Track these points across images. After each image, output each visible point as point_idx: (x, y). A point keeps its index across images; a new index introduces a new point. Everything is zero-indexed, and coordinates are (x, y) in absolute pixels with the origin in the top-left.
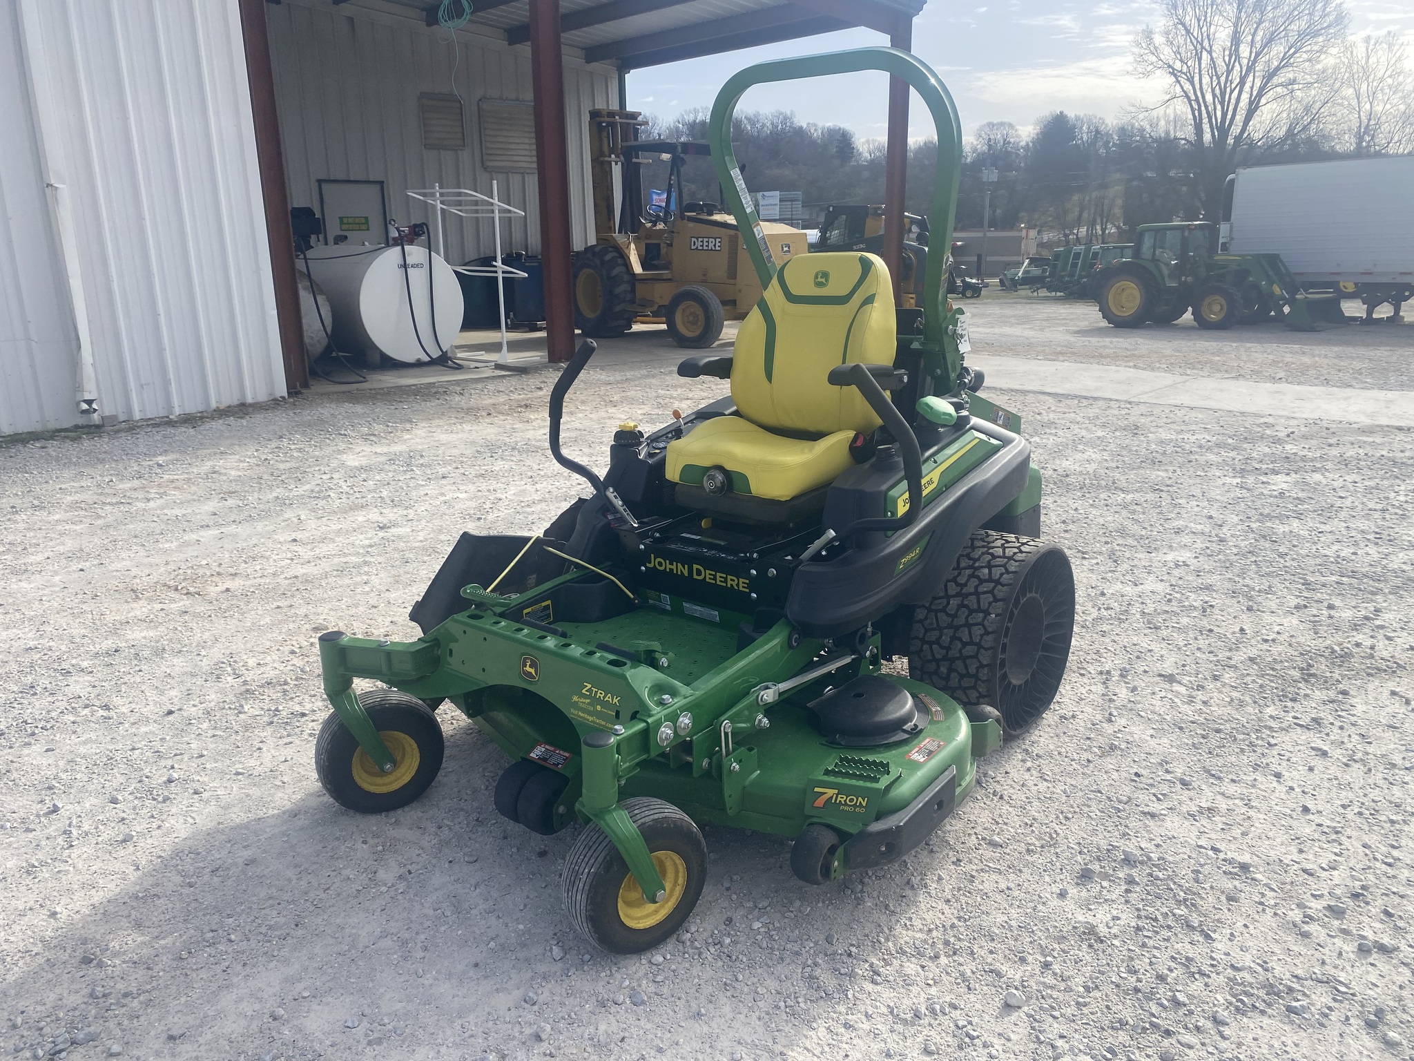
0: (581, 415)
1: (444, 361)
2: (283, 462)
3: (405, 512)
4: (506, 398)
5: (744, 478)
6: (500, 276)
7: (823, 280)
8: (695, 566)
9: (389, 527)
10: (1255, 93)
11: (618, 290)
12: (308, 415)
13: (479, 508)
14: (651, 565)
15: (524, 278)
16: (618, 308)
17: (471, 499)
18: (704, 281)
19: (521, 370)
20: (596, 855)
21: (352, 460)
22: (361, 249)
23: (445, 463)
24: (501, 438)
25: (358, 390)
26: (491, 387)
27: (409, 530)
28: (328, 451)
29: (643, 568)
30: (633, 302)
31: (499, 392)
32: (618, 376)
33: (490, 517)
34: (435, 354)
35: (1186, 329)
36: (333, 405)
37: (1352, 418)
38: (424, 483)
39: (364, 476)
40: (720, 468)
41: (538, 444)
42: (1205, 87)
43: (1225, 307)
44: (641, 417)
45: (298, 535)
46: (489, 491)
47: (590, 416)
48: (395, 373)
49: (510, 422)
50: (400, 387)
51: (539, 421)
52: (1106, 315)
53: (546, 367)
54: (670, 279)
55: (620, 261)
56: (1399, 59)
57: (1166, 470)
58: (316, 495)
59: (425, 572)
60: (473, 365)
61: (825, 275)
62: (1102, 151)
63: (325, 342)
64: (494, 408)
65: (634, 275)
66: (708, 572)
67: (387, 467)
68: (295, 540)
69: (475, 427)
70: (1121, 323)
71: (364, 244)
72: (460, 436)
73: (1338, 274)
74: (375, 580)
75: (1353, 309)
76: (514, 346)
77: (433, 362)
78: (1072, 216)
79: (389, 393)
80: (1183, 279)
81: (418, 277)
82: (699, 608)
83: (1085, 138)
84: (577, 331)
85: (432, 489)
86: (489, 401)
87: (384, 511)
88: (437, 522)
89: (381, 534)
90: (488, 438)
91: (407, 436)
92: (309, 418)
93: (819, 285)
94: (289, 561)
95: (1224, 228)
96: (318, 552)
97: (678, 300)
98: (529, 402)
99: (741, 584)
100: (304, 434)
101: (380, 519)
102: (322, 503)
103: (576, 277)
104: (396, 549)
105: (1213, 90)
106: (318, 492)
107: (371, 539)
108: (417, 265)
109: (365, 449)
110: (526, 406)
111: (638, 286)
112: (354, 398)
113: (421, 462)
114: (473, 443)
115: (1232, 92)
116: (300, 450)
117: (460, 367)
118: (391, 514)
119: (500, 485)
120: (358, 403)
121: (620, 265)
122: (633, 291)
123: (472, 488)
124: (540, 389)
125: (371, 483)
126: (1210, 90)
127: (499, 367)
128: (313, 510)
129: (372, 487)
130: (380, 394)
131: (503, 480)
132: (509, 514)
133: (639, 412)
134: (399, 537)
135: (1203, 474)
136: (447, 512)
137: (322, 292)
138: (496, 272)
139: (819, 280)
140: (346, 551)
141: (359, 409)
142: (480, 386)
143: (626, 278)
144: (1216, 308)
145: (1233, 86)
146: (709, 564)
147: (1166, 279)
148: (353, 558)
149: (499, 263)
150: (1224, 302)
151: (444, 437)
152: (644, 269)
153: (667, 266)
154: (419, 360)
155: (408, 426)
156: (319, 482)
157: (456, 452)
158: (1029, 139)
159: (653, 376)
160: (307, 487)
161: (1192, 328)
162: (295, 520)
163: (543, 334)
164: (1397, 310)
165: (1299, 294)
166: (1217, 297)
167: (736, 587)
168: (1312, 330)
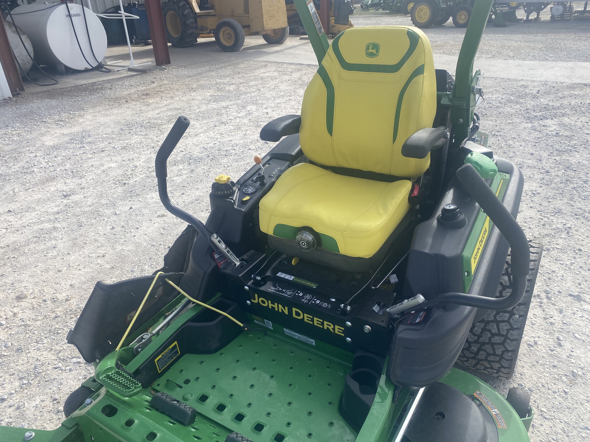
0: (177, 98)
1: (100, 68)
2: (7, 145)
3: (79, 181)
4: (135, 89)
5: (333, 242)
6: (124, 19)
7: (374, 51)
8: (294, 309)
9: (70, 195)
11: (189, 22)
12: (24, 109)
13: (124, 175)
14: (256, 301)
15: (138, 19)
16: (189, 32)
17: (119, 168)
18: (233, 16)
19: (142, 71)
21: (49, 141)
22: (44, 7)
23: (103, 140)
24: (134, 118)
25: (53, 89)
26: (127, 83)
27: (82, 196)
28: (35, 134)
29: (248, 302)
30: (197, 28)
31: (131, 86)
32: (194, 71)
33: (131, 182)
34: (95, 64)
35: (449, 27)
36: (39, 101)
37: (561, 79)
38: (91, 156)
39: (55, 153)
40: (309, 229)
41: (155, 121)
43: (467, 17)
44: (210, 98)
45: (13, 206)
46: (129, 160)
47: (182, 99)
48: (74, 76)
49: (138, 106)
50: (76, 87)
51: (154, 104)
52: (414, 22)
53: (156, 69)
54: (215, 15)
55: (187, 6)
57: (491, 120)
58: (27, 171)
59: (93, 234)
60: (116, 69)
61: (376, 47)
63: (31, 62)
64: (130, 97)
65: (196, 13)
66: (306, 315)
67: (69, 145)
68: (10, 211)
69: (120, 111)
70: (421, 26)
71: (45, 4)
72: (112, 118)
74: (61, 245)
75: (520, 14)
76: (137, 55)
77: (93, 69)
79: (71, 91)
81: (78, 21)
82: (298, 334)
84: (169, 44)
85: (95, 161)
86: (126, 93)
87: (67, 181)
88: (99, 188)
89: (65, 201)
90: (127, 118)
91: (81, 120)
92: (25, 110)
93: (371, 55)
94: (5, 230)
96: (24, 221)
97: (221, 26)
98: (148, 92)
99: (338, 330)
100: (21, 122)
101: (65, 188)
102: (29, 177)
103: (165, 16)
104: (74, 215)
106: (27, 168)
107: (58, 206)
108: (77, 15)
109: (57, 131)
110: (147, 95)
111: (198, 19)
112: (51, 95)
113: (89, 140)
114: (119, 123)
116: (19, 135)
117: (109, 71)
118: (72, 183)
119: (136, 155)
120: (53, 98)
121: (188, 8)
122: (196, 22)
123: (119, 158)
124: (153, 82)
125: (60, 158)
127: (130, 70)
128: (23, 184)
129: (61, 161)
130: (66, 92)
131: (137, 151)
132: (142, 178)
133: (208, 94)
134: (76, 203)
135: (511, 122)
136: (106, 179)
137: (24, 33)
138: (121, 16)
139: (370, 51)
140: (43, 219)
141: (54, 102)
142: (120, 83)
143: (192, 15)
144: (463, 17)
146: (306, 308)
147: (441, 4)
148: (46, 225)
149: (122, 11)
150: (466, 14)
151: (102, 120)
152: (200, 10)
153: (212, 8)
154: (86, 68)
155: (82, 112)
156: (28, 159)
157: (109, 130)
159: (213, 71)
160: (21, 164)
161: (452, 27)
162: (11, 192)
163: (151, 47)
164: (538, 15)
165: (497, 9)
166: (464, 12)
167: (332, 330)
168: (505, 26)
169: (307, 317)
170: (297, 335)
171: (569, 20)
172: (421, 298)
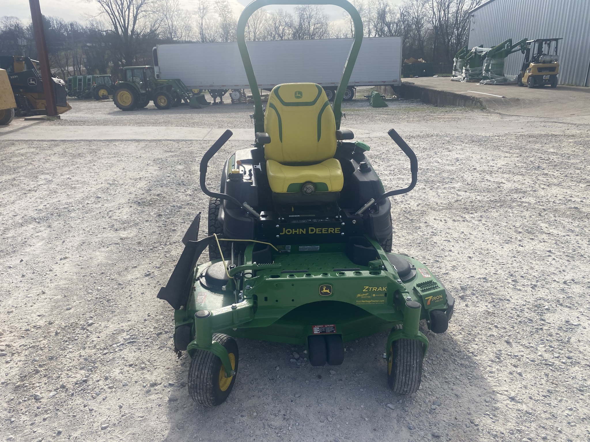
8: (310, 228)
10: (135, 13)
14: (284, 233)
20: (415, 354)
29: (278, 236)
35: (151, 110)
40: (310, 182)
42: (114, 9)
43: (166, 100)
52: (118, 105)
56: (177, 5)
61: (300, 93)
62: (65, 34)
66: (317, 229)
70: (125, 109)
73: (202, 86)
75: (209, 98)
78: (63, 62)
80: (147, 89)
83: (56, 27)
93: (298, 97)
95: (156, 69)
105: (118, 11)
115: (125, 12)
126: (116, 10)
139: (297, 95)
144: (163, 101)
145: (125, 9)
146: (316, 226)
147: (140, 90)
150: (165, 98)
158: (28, 26)
161: (154, 109)
164: (221, 99)
165: (189, 94)
166: (162, 96)
167: (333, 232)
168: (200, 108)
169: (317, 231)
170: (308, 248)
171: (245, 103)
172: (373, 201)
